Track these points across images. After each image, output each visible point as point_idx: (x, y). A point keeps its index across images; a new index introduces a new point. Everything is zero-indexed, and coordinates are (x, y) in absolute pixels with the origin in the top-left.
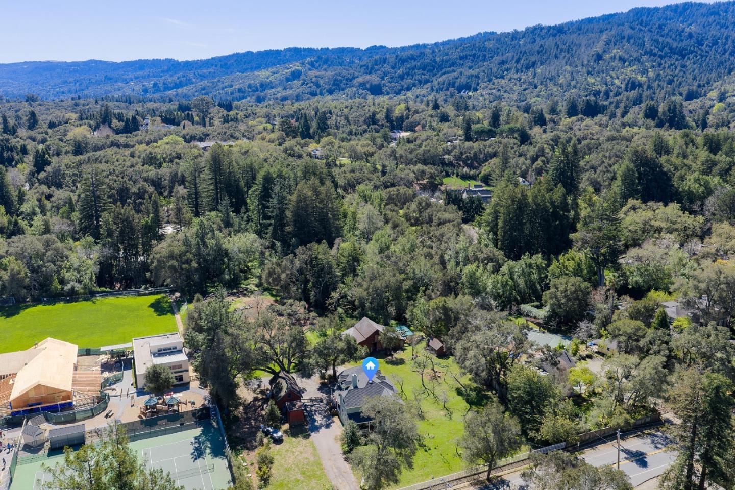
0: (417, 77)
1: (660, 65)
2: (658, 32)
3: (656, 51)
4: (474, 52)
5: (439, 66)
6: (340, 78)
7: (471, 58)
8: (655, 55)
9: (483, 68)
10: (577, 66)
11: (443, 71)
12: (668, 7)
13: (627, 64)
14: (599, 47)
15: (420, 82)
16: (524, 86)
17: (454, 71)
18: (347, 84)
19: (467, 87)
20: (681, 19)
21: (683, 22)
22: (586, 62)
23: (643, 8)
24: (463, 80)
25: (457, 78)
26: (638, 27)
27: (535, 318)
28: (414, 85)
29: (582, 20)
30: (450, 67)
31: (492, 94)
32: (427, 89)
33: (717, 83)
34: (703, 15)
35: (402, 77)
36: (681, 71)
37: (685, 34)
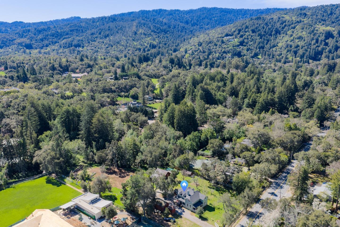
0: (50, 40)
1: (159, 37)
2: (153, 22)
3: (156, 30)
4: (76, 28)
5: (61, 35)
6: (5, 40)
7: (76, 31)
8: (156, 32)
9: (84, 36)
10: (127, 37)
11: (63, 37)
12: (153, 11)
13: (147, 36)
14: (134, 29)
15: (53, 43)
16: (107, 46)
17: (69, 38)
18: (10, 43)
19: (79, 46)
20: (159, 16)
21: (160, 17)
22: (131, 35)
23: (144, 11)
24: (75, 42)
25: (73, 41)
26: (145, 19)
27: (207, 155)
28: (50, 44)
29: (120, 14)
30: (66, 35)
31: (92, 49)
32: (57, 46)
33: (181, 45)
34: (167, 15)
35: (42, 40)
36: (167, 39)
37: (163, 23)
